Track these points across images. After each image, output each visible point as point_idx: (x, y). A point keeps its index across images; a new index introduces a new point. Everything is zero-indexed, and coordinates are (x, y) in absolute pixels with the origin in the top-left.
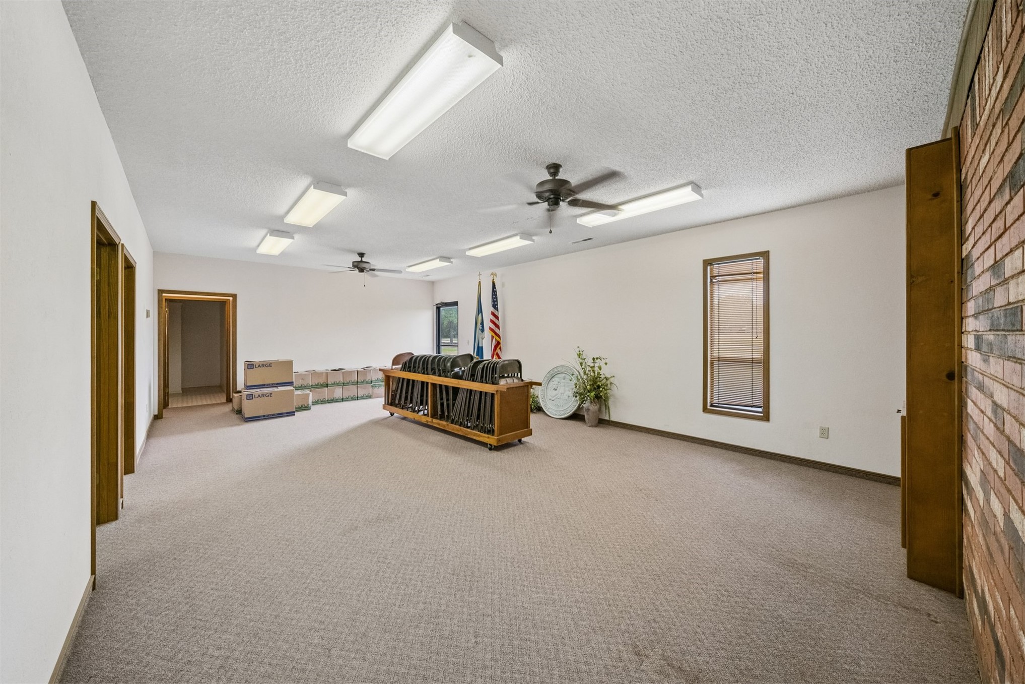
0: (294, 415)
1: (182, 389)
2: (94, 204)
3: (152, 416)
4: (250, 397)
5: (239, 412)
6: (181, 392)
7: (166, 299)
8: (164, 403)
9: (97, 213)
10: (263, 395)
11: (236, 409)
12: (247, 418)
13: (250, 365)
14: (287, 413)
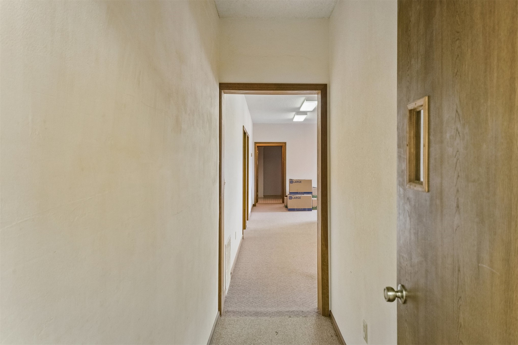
0: (312, 210)
1: (264, 196)
2: (243, 126)
3: (252, 205)
4: (291, 198)
5: (286, 207)
6: (263, 197)
7: (257, 146)
8: (257, 200)
9: (244, 129)
10: (296, 198)
11: (285, 205)
12: (289, 209)
13: (291, 181)
14: (308, 209)
